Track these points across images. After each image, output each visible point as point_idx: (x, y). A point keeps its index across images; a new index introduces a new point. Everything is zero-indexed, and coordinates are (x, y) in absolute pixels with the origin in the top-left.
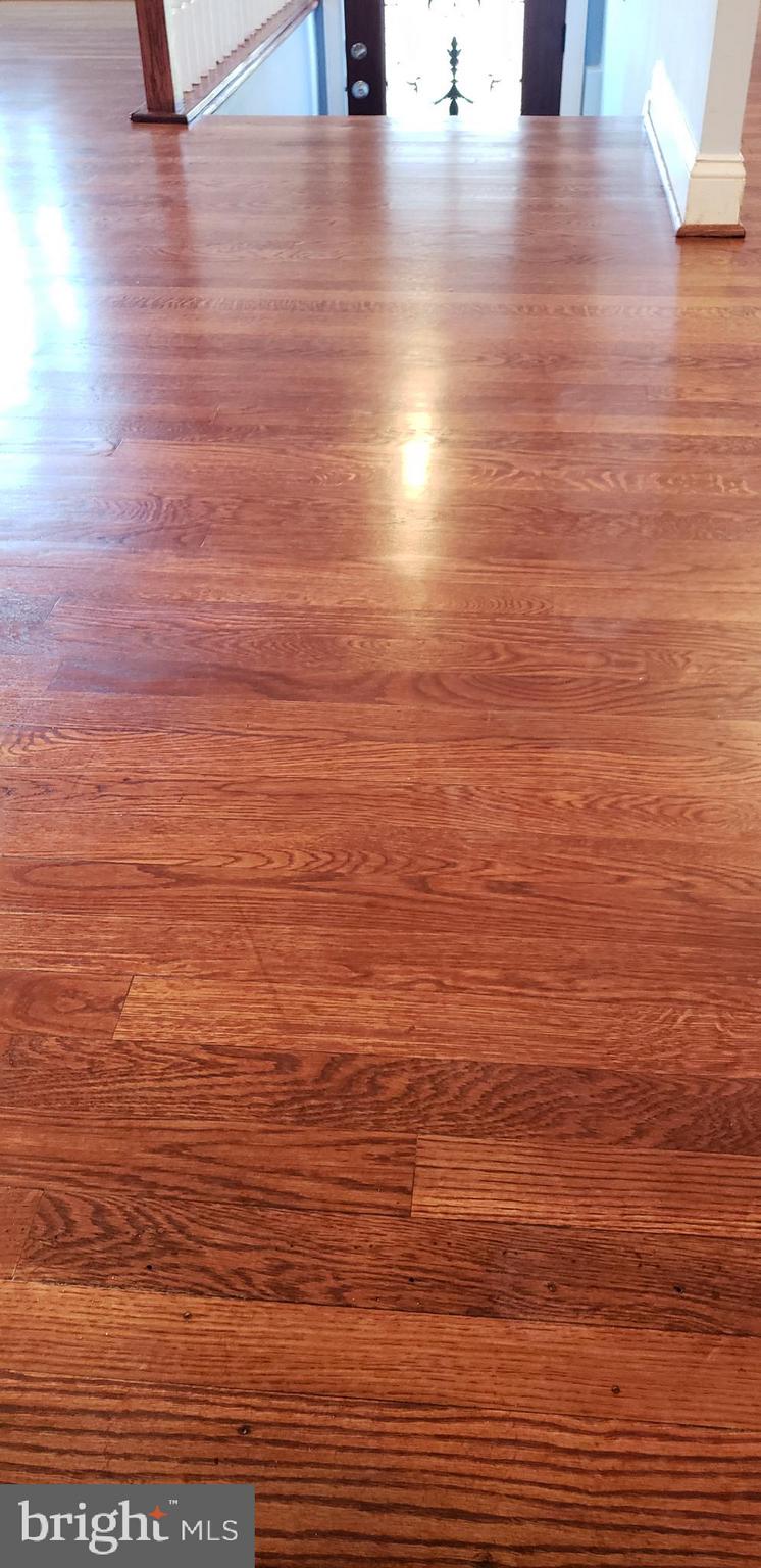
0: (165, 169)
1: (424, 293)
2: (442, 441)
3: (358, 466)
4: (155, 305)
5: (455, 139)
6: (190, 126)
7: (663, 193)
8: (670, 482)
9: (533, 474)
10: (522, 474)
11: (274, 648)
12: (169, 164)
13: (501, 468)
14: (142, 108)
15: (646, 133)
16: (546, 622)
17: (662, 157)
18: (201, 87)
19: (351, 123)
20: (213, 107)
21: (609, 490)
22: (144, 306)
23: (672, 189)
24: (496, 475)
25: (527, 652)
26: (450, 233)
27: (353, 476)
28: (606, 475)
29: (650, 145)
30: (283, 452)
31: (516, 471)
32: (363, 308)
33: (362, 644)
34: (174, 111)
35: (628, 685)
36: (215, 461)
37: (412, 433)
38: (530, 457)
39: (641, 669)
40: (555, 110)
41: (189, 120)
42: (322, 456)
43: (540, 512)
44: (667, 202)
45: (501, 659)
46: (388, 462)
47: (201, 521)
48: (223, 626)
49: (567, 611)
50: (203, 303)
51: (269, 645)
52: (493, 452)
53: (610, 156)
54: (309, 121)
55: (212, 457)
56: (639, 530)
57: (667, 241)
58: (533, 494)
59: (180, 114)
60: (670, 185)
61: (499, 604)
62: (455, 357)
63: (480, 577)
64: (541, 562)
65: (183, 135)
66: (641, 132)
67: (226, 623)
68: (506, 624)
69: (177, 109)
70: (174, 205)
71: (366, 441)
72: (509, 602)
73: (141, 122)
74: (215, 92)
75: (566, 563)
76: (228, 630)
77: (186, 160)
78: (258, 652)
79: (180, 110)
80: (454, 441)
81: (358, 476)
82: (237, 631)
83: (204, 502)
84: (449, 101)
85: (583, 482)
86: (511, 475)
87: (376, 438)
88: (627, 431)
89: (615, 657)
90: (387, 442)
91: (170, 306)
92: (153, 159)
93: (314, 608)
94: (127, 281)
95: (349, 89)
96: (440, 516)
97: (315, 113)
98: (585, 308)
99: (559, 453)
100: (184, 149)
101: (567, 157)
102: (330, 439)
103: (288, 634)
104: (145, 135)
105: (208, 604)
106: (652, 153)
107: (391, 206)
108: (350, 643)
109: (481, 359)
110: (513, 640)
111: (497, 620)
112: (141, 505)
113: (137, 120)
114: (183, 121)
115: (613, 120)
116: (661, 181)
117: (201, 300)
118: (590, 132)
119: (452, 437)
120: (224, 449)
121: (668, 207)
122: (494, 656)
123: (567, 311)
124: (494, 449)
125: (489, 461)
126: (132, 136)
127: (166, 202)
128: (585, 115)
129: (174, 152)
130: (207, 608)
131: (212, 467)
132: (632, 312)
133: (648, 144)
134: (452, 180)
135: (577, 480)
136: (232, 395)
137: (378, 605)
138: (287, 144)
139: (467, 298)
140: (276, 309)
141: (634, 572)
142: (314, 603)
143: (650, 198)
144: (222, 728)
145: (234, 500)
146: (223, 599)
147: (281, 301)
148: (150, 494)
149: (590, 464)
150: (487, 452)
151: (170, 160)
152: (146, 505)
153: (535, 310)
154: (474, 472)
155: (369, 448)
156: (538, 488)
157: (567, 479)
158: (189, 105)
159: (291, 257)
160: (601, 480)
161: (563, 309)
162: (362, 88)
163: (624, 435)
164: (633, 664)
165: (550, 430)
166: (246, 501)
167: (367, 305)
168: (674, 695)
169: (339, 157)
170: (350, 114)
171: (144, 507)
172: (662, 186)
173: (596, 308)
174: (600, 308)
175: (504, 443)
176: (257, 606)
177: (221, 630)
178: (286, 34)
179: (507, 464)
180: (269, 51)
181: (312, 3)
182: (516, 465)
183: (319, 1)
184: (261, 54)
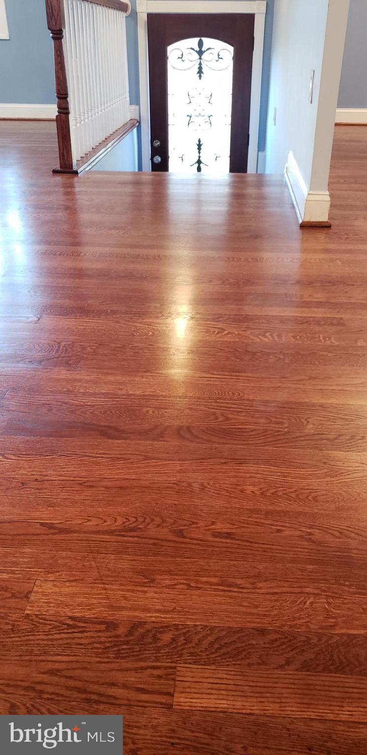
0: (67, 194)
1: (185, 251)
2: (192, 318)
3: (153, 329)
4: (60, 254)
5: (200, 182)
6: (79, 175)
7: (293, 207)
8: (298, 337)
9: (234, 333)
10: (229, 333)
11: (111, 414)
12: (69, 191)
13: (220, 330)
14: (58, 167)
15: (286, 181)
16: (241, 402)
17: (293, 191)
18: (85, 158)
19: (152, 175)
20: (90, 167)
21: (269, 341)
22: (55, 255)
23: (298, 206)
24: (217, 334)
25: (231, 416)
26: (197, 224)
27: (151, 333)
28: (268, 334)
29: (287, 186)
30: (118, 322)
31: (226, 332)
32: (157, 257)
33: (153, 412)
34: (72, 168)
35: (280, 433)
36: (86, 326)
37: (179, 314)
38: (233, 325)
39: (286, 425)
40: (245, 171)
41: (79, 172)
42: (137, 325)
43: (238, 351)
44: (295, 211)
45: (220, 419)
46: (168, 327)
47: (78, 354)
48: (86, 404)
49: (251, 397)
50: (83, 254)
51: (108, 413)
52: (216, 323)
53: (270, 191)
54: (134, 173)
55: (85, 324)
56: (284, 360)
57: (296, 228)
58: (234, 342)
59: (75, 170)
60: (297, 204)
61: (219, 393)
62: (199, 280)
63: (210, 380)
64: (238, 374)
65: (76, 179)
66: (283, 181)
67: (89, 402)
68: (222, 403)
70: (71, 209)
71: (157, 317)
72: (223, 393)
73: (57, 173)
74: (91, 160)
75: (250, 375)
76: (89, 405)
77: (77, 189)
78: (103, 416)
79: (75, 168)
80: (197, 318)
81: (153, 333)
82: (93, 406)
83: (80, 345)
84: (197, 165)
85: (258, 337)
86: (223, 334)
87: (162, 316)
88: (278, 314)
89: (274, 419)
90: (167, 318)
91: (68, 254)
92: (62, 189)
93: (131, 395)
94: (48, 243)
95: (152, 159)
96: (191, 352)
97: (137, 170)
98: (258, 259)
99: (246, 324)
100: (76, 185)
101: (250, 191)
102: (140, 317)
103: (118, 407)
104: (59, 179)
105: (80, 393)
106: (288, 189)
107: (170, 211)
108: (147, 412)
109: (210, 281)
110: (225, 410)
111: (218, 401)
112: (50, 346)
113: (55, 172)
114: (76, 173)
115: (271, 175)
116: (292, 202)
117: (82, 252)
118: (260, 181)
119: (197, 316)
120: (90, 321)
121: (296, 213)
122: (216, 418)
123: (249, 260)
124: (216, 322)
125: (214, 327)
126: (53, 179)
127: (67, 208)
128: (258, 172)
129: (72, 186)
130: (80, 395)
131: (85, 329)
132: (280, 260)
133: (286, 186)
134: (198, 201)
135: (254, 336)
136: (95, 296)
137: (161, 393)
138: (123, 183)
139: (203, 253)
140: (117, 257)
141: (282, 379)
142: (131, 392)
143: (288, 209)
144: (84, 454)
145: (94, 344)
146: (87, 391)
147: (119, 253)
148: (54, 341)
149: (261, 329)
150: (212, 323)
151: (70, 190)
152: (53, 346)
153: (235, 259)
154: (206, 332)
155: (159, 321)
156: (236, 340)
157: (250, 336)
158: (78, 165)
159: (124, 234)
160: (266, 337)
161: (248, 259)
162: (158, 159)
163: (276, 316)
164: (282, 423)
165: (242, 313)
166: (100, 345)
167: (159, 256)
168: (302, 438)
169: (147, 189)
170: (152, 171)
171: (51, 347)
172: (293, 204)
173: (263, 259)
174: (265, 258)
175: (221, 319)
176: (103, 394)
177: (86, 405)
178: (124, 136)
179: (222, 329)
180: (116, 143)
181: (136, 124)
182: (226, 329)
183: (139, 122)
184: (112, 145)
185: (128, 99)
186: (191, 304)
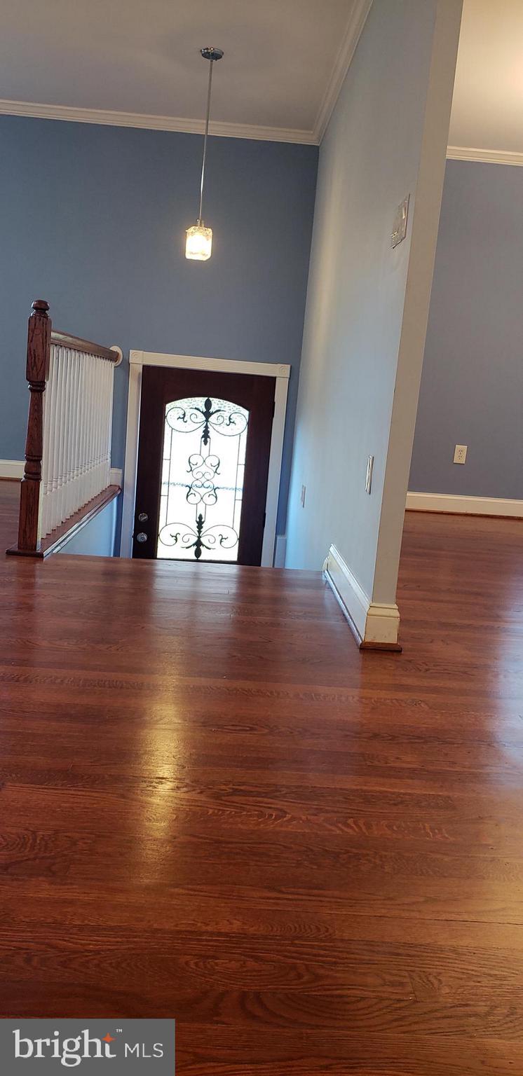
8: (395, 828)
11: (128, 969)
13: (280, 813)
16: (331, 944)
21: (355, 834)
24: (276, 819)
25: (321, 971)
28: (350, 821)
29: (330, 587)
33: (196, 964)
35: (402, 1004)
36: (73, 803)
38: (296, 805)
39: (410, 989)
40: (258, 563)
44: (348, 625)
48: (87, 948)
49: (346, 936)
51: (124, 965)
52: (271, 801)
57: (354, 653)
60: (351, 616)
61: (295, 928)
63: (277, 904)
64: (321, 892)
66: (322, 580)
67: (90, 944)
68: (302, 946)
72: (302, 927)
75: (336, 893)
76: (90, 951)
78: (116, 972)
82: (98, 952)
89: (388, 977)
93: (157, 930)
99: (316, 803)
101: (265, 591)
103: (138, 955)
105: (75, 926)
106: (332, 592)
108: (187, 963)
111: (296, 942)
118: (279, 577)
121: (350, 629)
123: (301, 696)
124: (271, 797)
125: (268, 807)
128: (276, 566)
130: (75, 930)
132: (343, 699)
135: (331, 825)
137: (204, 928)
142: (155, 926)
143: (337, 622)
146: (86, 922)
149: (338, 812)
150: (265, 800)
154: (259, 816)
160: (348, 826)
164: (402, 984)
166: (99, 836)
168: (439, 1015)
173: (320, 695)
176: (112, 928)
177: (86, 951)
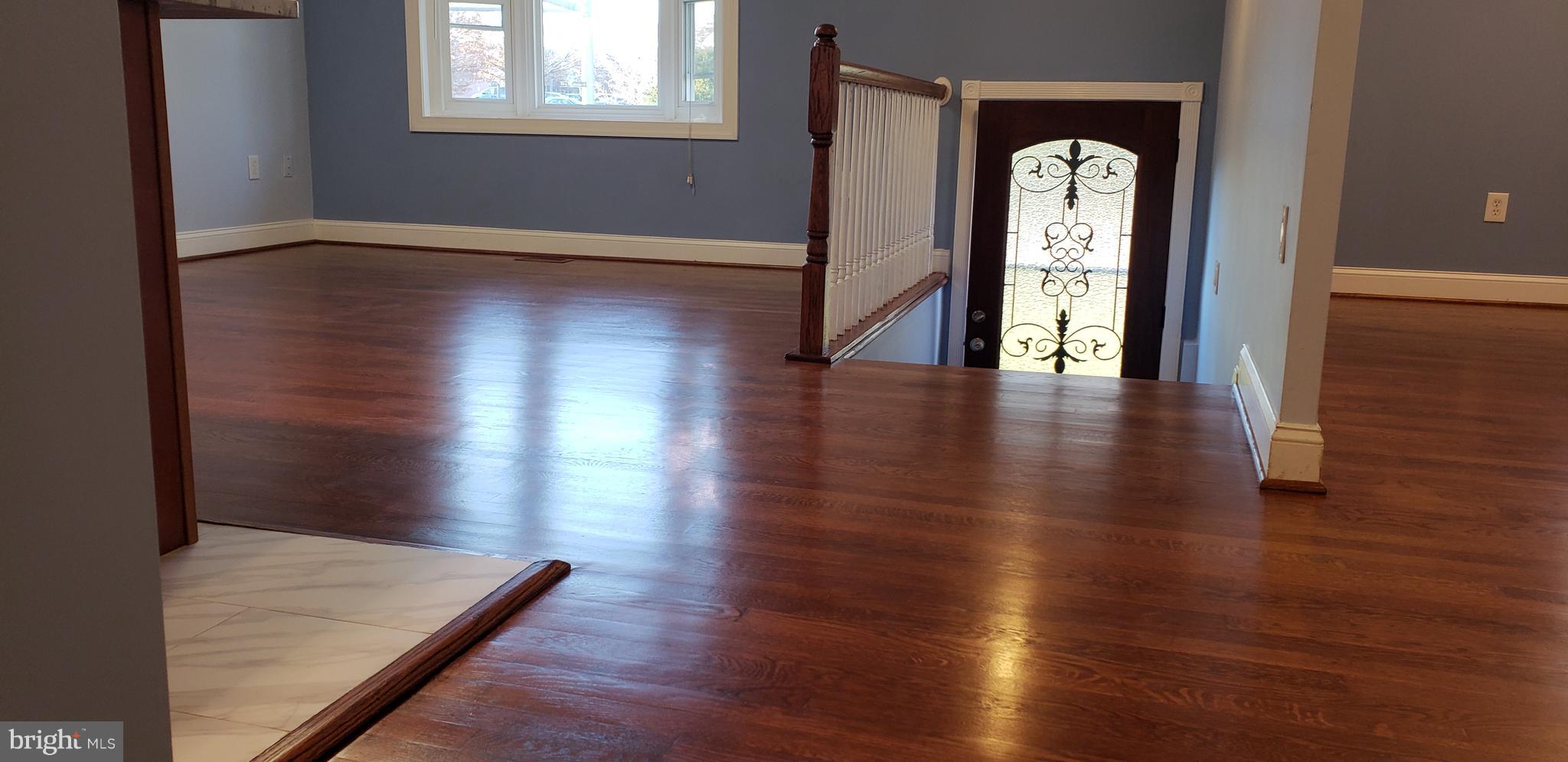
0: (807, 397)
1: (1021, 514)
2: (1029, 642)
3: (950, 654)
4: (788, 502)
5: (1059, 392)
6: (832, 366)
7: (1249, 450)
8: (1247, 704)
9: (1114, 682)
10: (1103, 680)
12: (811, 393)
14: (796, 350)
15: (1235, 399)
17: (1248, 420)
18: (844, 338)
19: (966, 373)
20: (852, 352)
21: (1185, 705)
22: (779, 501)
23: (1256, 448)
26: (1048, 467)
27: (945, 662)
28: (1184, 691)
30: (884, 634)
31: (1097, 677)
32: (965, 521)
34: (821, 354)
37: (1002, 632)
41: (832, 361)
42: (919, 642)
43: (1119, 716)
46: (978, 654)
47: (807, 685)
50: (828, 504)
52: (1076, 657)
53: (1208, 416)
54: (930, 368)
58: (1112, 699)
59: (825, 356)
62: (1044, 572)
65: (825, 373)
66: (1230, 398)
69: (824, 353)
70: (810, 423)
71: (959, 634)
73: (793, 360)
74: (855, 342)
77: (825, 391)
79: (825, 353)
80: (1040, 644)
81: (950, 662)
83: (811, 669)
84: (1055, 359)
85: (1162, 694)
86: (1093, 679)
87: (968, 632)
88: (1206, 654)
90: (979, 637)
91: (801, 503)
92: (799, 389)
94: (767, 479)
95: (967, 344)
96: (1023, 707)
97: (936, 363)
98: (1172, 543)
99: (1138, 666)
100: (824, 382)
102: (928, 629)
104: (795, 370)
107: (997, 440)
109: (1069, 576)
112: (757, 666)
113: (791, 359)
114: (827, 362)
115: (1207, 387)
116: (1247, 439)
117: (825, 501)
119: (1038, 640)
123: (1152, 542)
124: (1077, 654)
126: (785, 370)
127: (805, 422)
128: (1181, 380)
129: (818, 385)
132: (1215, 549)
133: (1236, 408)
134: (1055, 424)
135: (1153, 690)
136: (845, 582)
138: (910, 385)
139: (1060, 523)
140: (889, 515)
143: (1238, 455)
145: (837, 671)
147: (895, 509)
148: (766, 657)
149: (1168, 679)
150: (1070, 656)
151: (813, 390)
152: (761, 666)
153: (1123, 539)
154: (1057, 673)
155: (962, 640)
156: (1118, 695)
157: (1146, 689)
158: (833, 349)
159: (906, 474)
160: (1179, 695)
161: (1149, 542)
162: (979, 344)
163: (1203, 657)
165: (1132, 645)
167: (969, 519)
169: (953, 398)
170: (966, 365)
171: (759, 668)
172: (1248, 444)
174: (1184, 543)
175: (1088, 651)
178: (918, 302)
179: (1087, 669)
180: (902, 314)
181: (943, 281)
182: (1098, 671)
183: (949, 278)
184: (896, 316)
185: (931, 238)
186: (1027, 615)
